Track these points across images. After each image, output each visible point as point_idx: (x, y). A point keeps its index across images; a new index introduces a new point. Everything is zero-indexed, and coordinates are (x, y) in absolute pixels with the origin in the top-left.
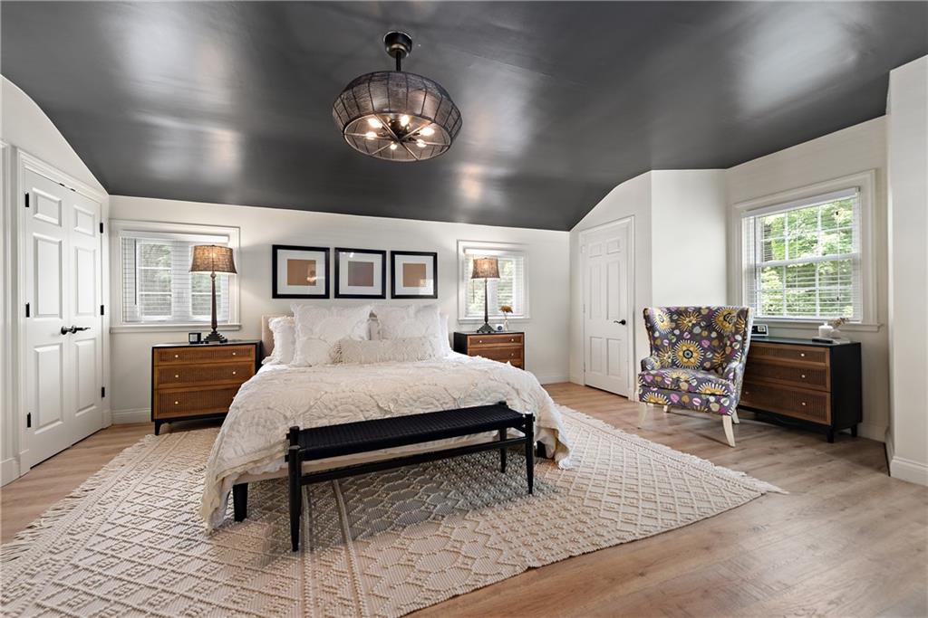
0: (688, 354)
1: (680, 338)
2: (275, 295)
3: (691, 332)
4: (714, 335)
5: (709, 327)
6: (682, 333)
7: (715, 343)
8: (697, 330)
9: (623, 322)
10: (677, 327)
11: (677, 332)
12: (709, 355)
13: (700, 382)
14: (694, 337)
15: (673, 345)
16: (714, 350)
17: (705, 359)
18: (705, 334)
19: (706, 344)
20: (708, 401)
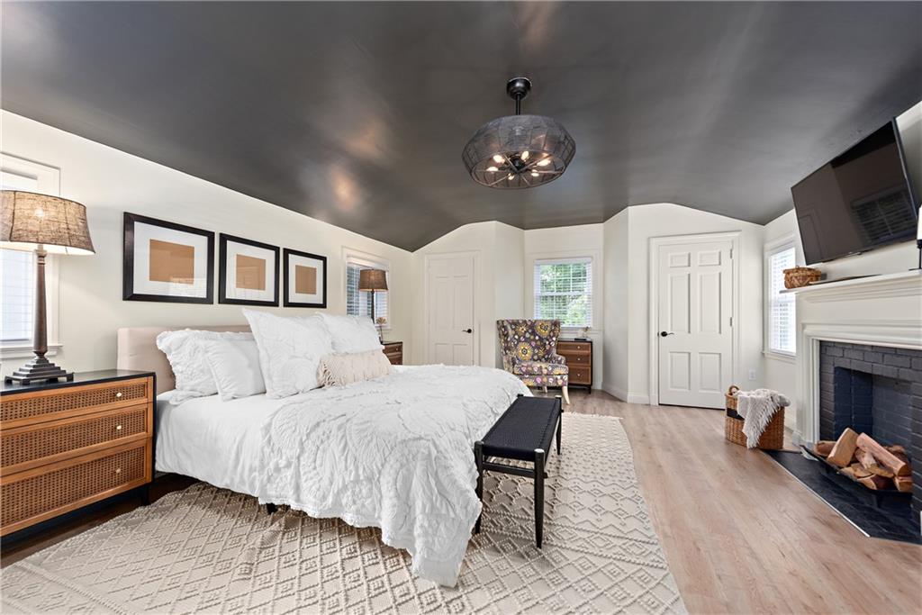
0: (525, 352)
1: (519, 341)
2: (129, 295)
3: (524, 337)
4: (537, 338)
5: (534, 333)
6: (519, 337)
7: (539, 343)
8: (527, 335)
9: (469, 331)
10: (516, 334)
11: (516, 337)
12: (536, 351)
13: (553, 368)
14: (527, 340)
15: (516, 346)
16: (538, 348)
17: (534, 354)
18: (532, 337)
19: (533, 344)
20: (557, 379)
